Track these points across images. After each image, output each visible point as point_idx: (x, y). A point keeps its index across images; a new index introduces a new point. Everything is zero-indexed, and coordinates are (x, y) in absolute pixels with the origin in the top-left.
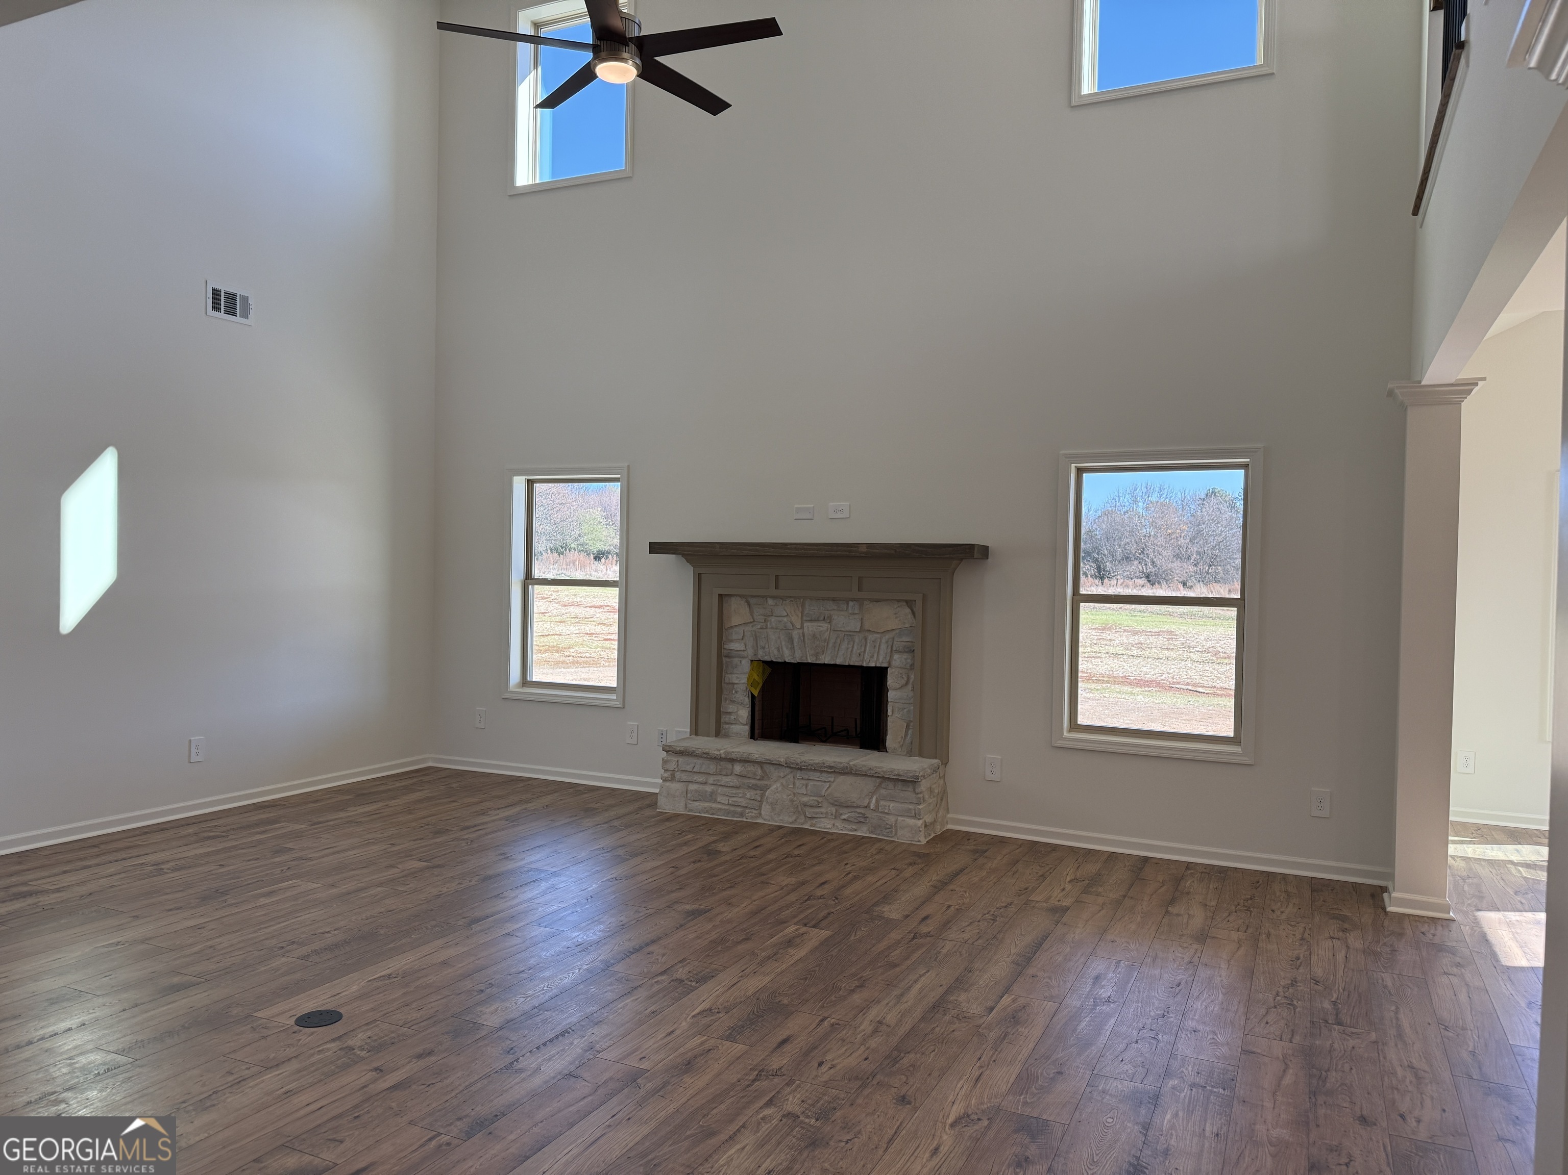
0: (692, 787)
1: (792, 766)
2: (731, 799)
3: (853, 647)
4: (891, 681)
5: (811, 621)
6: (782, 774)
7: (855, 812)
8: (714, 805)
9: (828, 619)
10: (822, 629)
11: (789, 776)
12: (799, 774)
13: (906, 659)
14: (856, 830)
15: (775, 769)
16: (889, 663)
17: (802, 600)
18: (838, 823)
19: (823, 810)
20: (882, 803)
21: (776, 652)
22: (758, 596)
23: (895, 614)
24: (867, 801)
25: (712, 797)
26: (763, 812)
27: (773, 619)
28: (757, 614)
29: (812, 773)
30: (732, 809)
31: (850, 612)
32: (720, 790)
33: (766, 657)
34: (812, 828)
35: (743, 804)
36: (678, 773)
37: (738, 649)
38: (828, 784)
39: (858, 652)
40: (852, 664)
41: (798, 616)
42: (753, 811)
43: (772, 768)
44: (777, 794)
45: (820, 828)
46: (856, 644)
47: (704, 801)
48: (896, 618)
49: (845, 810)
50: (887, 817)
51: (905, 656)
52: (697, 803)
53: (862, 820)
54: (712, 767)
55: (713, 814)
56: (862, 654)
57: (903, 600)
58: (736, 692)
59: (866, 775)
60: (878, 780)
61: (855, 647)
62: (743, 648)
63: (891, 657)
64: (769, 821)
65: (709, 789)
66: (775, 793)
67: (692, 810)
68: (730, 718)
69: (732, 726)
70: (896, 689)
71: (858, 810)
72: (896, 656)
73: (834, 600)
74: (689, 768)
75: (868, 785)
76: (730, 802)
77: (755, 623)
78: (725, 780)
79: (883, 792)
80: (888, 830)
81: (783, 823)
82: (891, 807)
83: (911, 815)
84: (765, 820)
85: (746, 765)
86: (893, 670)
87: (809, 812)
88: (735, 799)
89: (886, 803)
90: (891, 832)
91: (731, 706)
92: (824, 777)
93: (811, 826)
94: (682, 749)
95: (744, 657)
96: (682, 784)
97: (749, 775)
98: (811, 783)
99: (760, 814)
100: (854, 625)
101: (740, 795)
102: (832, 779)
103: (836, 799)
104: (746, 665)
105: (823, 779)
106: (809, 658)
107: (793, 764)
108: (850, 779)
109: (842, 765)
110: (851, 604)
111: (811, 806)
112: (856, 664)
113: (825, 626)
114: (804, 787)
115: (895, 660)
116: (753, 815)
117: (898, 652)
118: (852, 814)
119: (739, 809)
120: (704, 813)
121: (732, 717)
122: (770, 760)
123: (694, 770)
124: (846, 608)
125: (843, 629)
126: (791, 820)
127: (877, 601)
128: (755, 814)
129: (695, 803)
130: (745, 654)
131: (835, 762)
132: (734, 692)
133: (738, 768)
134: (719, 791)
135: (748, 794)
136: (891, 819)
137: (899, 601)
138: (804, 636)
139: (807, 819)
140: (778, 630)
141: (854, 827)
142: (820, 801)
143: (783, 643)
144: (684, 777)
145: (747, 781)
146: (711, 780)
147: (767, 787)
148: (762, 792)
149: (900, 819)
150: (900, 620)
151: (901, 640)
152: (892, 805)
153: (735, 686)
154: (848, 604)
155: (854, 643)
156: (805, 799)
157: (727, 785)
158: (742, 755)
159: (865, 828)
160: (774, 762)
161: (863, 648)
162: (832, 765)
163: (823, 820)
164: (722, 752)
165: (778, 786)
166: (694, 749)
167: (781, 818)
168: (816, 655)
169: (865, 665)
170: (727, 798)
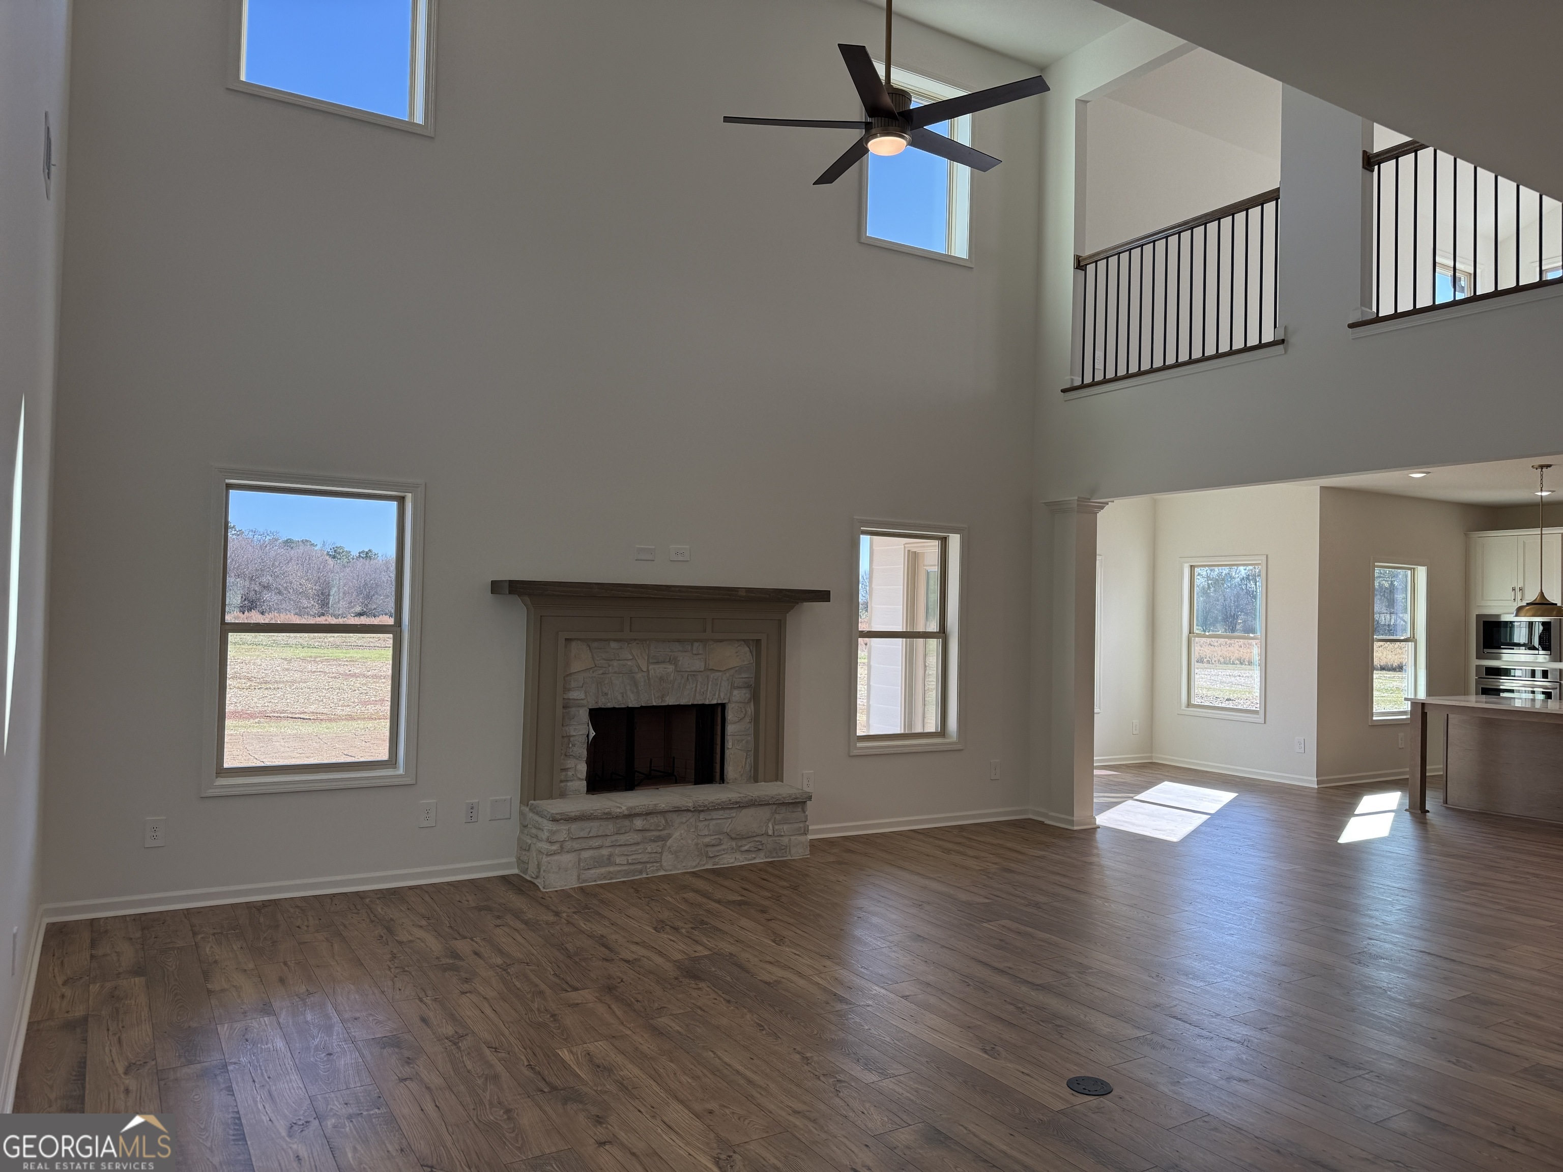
0: (586, 855)
1: (700, 809)
2: (630, 858)
3: (696, 686)
4: (730, 716)
5: (658, 663)
6: (684, 820)
7: (753, 841)
8: (612, 869)
9: (673, 661)
10: (668, 670)
11: (691, 820)
12: (702, 816)
13: (745, 694)
14: (755, 858)
15: (677, 816)
16: (729, 701)
17: (648, 643)
18: (738, 856)
19: (723, 847)
20: (776, 827)
21: (620, 698)
22: (601, 640)
23: (737, 652)
24: (764, 829)
25: (610, 860)
26: (664, 864)
27: (615, 663)
28: (598, 659)
29: (715, 812)
30: (633, 867)
31: (695, 652)
32: (617, 850)
33: (609, 704)
34: (715, 867)
35: (645, 860)
36: (569, 843)
37: (578, 698)
38: (730, 820)
39: (702, 690)
40: (696, 703)
41: (644, 659)
42: (655, 864)
43: (674, 816)
44: (682, 841)
45: (723, 864)
46: (699, 683)
47: (601, 867)
48: (737, 656)
49: (744, 842)
50: (781, 839)
51: (744, 691)
52: (592, 872)
53: (760, 847)
54: (610, 827)
55: (612, 878)
56: (705, 692)
57: (741, 640)
58: (574, 745)
59: (768, 804)
60: (774, 807)
61: (699, 687)
62: (583, 697)
63: (731, 693)
64: (671, 870)
65: (605, 852)
66: (679, 841)
67: (586, 880)
68: (567, 775)
69: (569, 784)
70: (735, 723)
71: (756, 839)
72: (736, 692)
73: (678, 641)
74: (582, 834)
75: (765, 813)
76: (630, 861)
77: (596, 668)
78: (622, 839)
79: (778, 817)
80: (784, 851)
81: (685, 869)
82: (785, 829)
83: (800, 833)
84: (666, 871)
85: (648, 818)
86: (734, 705)
87: (711, 851)
88: (634, 857)
89: (780, 827)
90: (786, 852)
91: (569, 762)
92: (726, 814)
93: (714, 865)
94: (577, 814)
95: (583, 706)
96: (573, 854)
97: (652, 828)
98: (714, 822)
99: (661, 866)
100: (699, 665)
101: (640, 851)
102: (734, 815)
103: (738, 833)
104: (584, 715)
105: (726, 816)
106: (654, 701)
107: (700, 806)
108: (751, 811)
109: (747, 799)
110: (696, 644)
111: (713, 846)
112: (699, 703)
113: (671, 668)
114: (706, 828)
115: (735, 696)
116: (655, 868)
117: (739, 688)
118: (752, 844)
119: (639, 867)
120: (601, 880)
121: (570, 773)
122: (678, 807)
123: (590, 835)
124: (690, 648)
125: (688, 670)
126: (694, 864)
127: (721, 641)
128: (657, 867)
129: (590, 871)
130: (584, 702)
131: (739, 797)
132: (571, 746)
133: (639, 823)
134: (617, 852)
135: (648, 848)
136: (785, 840)
137: (738, 640)
138: (649, 679)
139: (708, 858)
140: (621, 675)
141: (753, 856)
142: (722, 838)
143: (628, 688)
144: (576, 845)
145: (648, 834)
146: (608, 842)
147: (669, 836)
148: (663, 842)
149: (793, 838)
150: (740, 658)
151: (740, 676)
152: (785, 827)
153: (572, 739)
154: (692, 645)
155: (697, 683)
156: (707, 840)
157: (627, 843)
158: (648, 807)
159: (762, 854)
160: (683, 808)
161: (706, 687)
162: (738, 800)
163: (724, 856)
164: (624, 808)
165: (682, 832)
166: (592, 812)
167: (684, 865)
168: (662, 697)
169: (707, 702)
170: (625, 858)
